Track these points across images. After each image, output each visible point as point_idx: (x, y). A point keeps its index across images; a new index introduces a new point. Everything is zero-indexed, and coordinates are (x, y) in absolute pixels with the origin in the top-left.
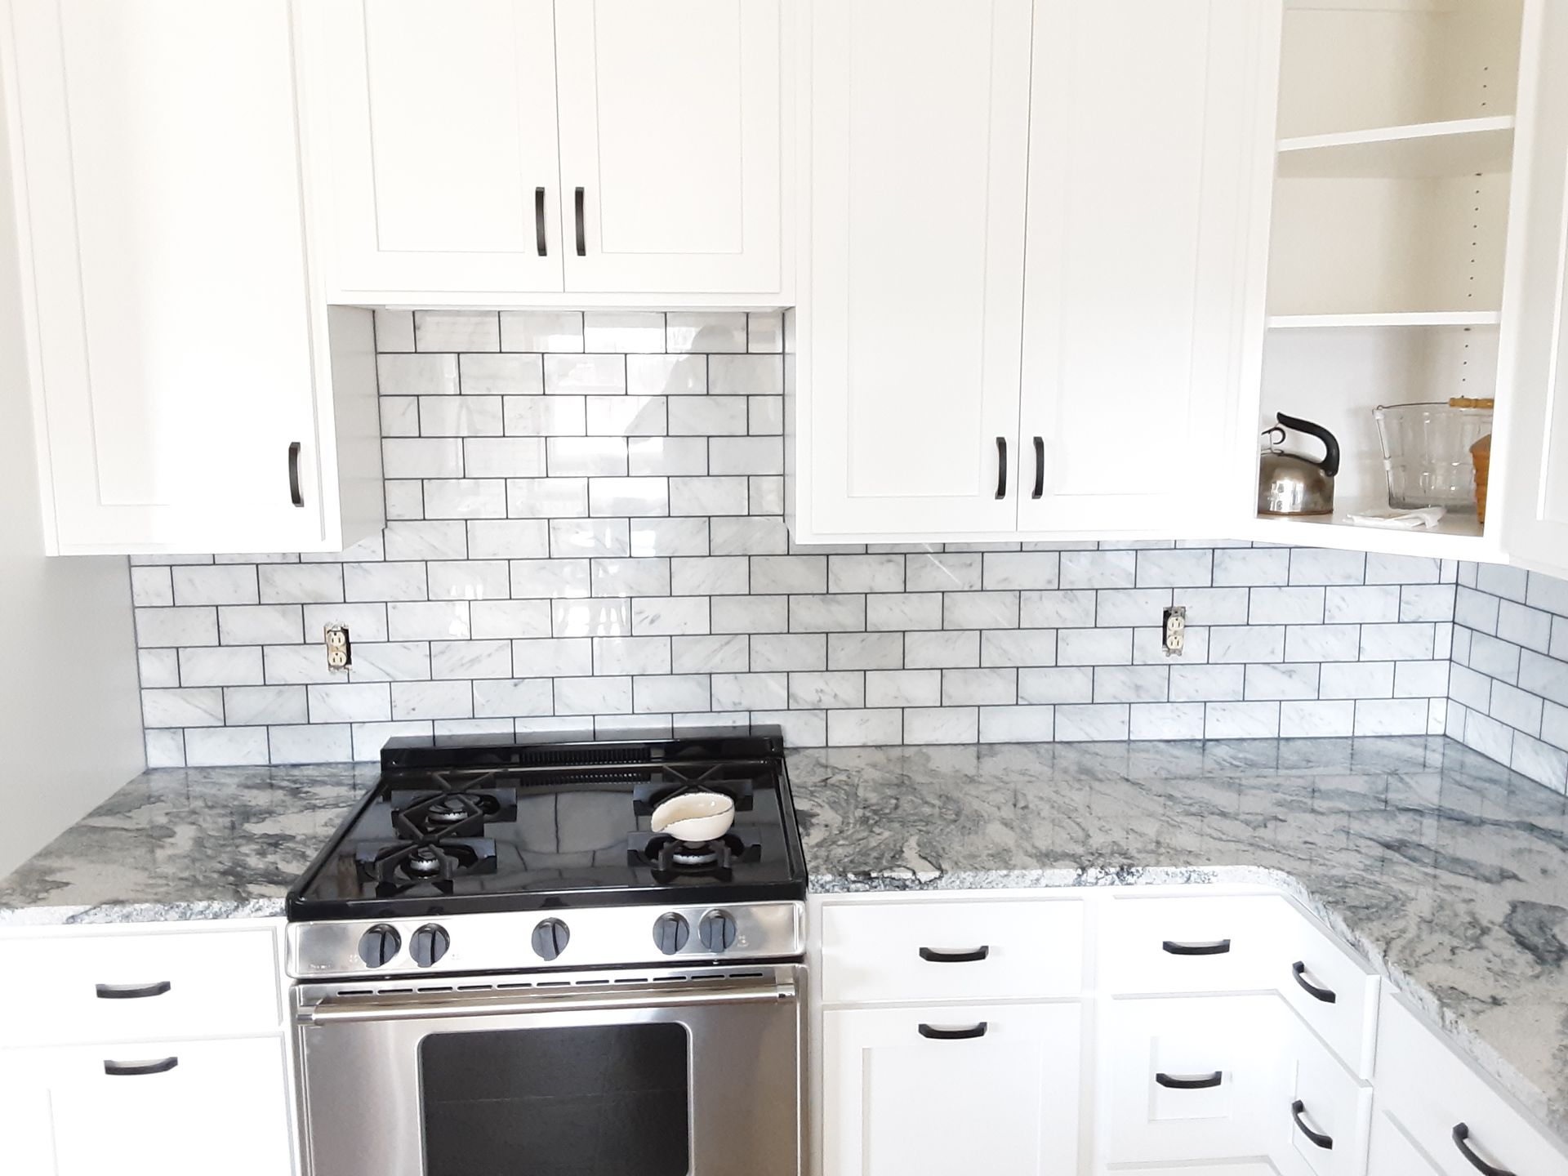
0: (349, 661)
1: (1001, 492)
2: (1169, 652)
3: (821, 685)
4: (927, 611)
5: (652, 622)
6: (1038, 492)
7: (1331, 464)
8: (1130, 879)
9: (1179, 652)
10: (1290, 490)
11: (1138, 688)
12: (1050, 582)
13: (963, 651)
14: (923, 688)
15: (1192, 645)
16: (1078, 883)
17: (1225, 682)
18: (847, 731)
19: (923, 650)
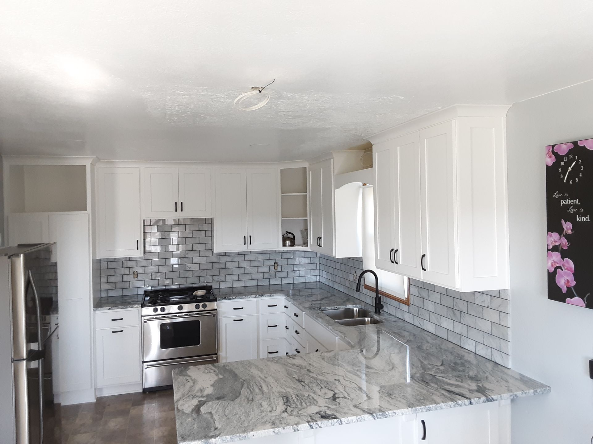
0: (137, 277)
1: (245, 244)
2: (275, 270)
3: (218, 278)
4: (236, 264)
5: (189, 268)
6: (250, 244)
7: (294, 238)
8: (263, 296)
9: (277, 270)
10: (288, 243)
11: (271, 276)
12: (256, 259)
13: (242, 271)
14: (235, 278)
15: (279, 269)
16: (255, 297)
17: (284, 274)
18: (223, 285)
19: (235, 271)
